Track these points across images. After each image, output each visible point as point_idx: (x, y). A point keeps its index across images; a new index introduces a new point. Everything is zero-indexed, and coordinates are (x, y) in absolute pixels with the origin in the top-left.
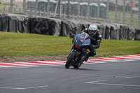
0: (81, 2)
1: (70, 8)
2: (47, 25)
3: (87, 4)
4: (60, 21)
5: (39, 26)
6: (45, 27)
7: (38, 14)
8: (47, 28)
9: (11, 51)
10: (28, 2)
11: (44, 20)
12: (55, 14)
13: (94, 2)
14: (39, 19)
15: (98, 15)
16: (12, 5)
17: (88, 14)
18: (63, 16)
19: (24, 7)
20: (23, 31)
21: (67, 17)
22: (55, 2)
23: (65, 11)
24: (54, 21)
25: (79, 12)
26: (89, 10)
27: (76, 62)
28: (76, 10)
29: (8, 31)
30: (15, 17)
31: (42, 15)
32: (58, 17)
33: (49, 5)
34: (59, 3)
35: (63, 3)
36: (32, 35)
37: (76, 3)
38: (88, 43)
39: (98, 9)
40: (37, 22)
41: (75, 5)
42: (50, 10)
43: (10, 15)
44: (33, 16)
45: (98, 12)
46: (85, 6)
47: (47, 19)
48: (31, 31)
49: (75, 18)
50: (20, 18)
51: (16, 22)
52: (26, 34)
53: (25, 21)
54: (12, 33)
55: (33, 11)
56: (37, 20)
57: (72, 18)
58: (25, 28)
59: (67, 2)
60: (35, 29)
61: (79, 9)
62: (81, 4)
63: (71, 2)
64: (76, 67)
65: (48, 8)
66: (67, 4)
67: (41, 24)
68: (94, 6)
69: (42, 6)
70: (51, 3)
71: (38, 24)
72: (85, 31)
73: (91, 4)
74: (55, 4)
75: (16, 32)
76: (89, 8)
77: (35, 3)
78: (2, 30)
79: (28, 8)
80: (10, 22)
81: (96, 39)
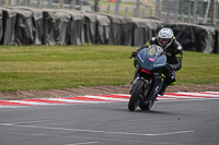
2: (193, 36)
4: (213, 29)
5: (181, 37)
6: (190, 38)
7: (179, 19)
8: (193, 41)
11: (188, 28)
12: (205, 20)
14: (180, 26)
16: (138, 4)
19: (157, 8)
24: (204, 31)
29: (133, 45)
30: (144, 24)
31: (186, 20)
32: (210, 23)
33: (196, 5)
38: (162, 62)
40: (177, 32)
42: (198, 12)
43: (136, 20)
47: (193, 27)
50: (151, 24)
51: (145, 31)
55: (172, 14)
56: (178, 28)
65: (195, 10)
67: (184, 34)
69: (185, 6)
70: (199, 2)
74: (206, 3)
78: (123, 43)
79: (164, 9)
80: (136, 31)
81: (174, 54)
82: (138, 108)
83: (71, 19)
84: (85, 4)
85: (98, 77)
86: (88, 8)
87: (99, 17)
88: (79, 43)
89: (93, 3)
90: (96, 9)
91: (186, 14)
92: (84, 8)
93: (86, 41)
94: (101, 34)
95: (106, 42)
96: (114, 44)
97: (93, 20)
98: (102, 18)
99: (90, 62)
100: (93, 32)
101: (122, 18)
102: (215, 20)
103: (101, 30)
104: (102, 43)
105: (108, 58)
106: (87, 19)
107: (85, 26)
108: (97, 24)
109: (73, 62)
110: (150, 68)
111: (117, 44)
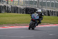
0: (47, 1)
1: (43, 3)
3: (50, 2)
5: (30, 11)
6: (33, 11)
7: (30, 6)
9: (18, 21)
10: (26, 1)
11: (32, 8)
12: (36, 6)
13: (53, 1)
14: (30, 8)
15: (54, 6)
16: (19, 2)
17: (50, 6)
18: (40, 7)
19: (24, 3)
20: (23, 13)
21: (42, 7)
22: (36, 1)
23: (41, 5)
24: (36, 9)
25: (46, 5)
26: (51, 4)
27: (33, 27)
28: (45, 4)
29: (17, 13)
30: (20, 7)
31: (31, 6)
33: (34, 2)
34: (38, 1)
35: (40, 1)
36: (27, 14)
37: (45, 1)
38: (38, 18)
39: (55, 4)
40: (29, 9)
41: (45, 2)
42: (34, 4)
43: (18, 6)
44: (28, 7)
45: (55, 5)
46: (49, 2)
47: (33, 8)
48: (27, 13)
49: (45, 8)
50: (22, 7)
51: (21, 9)
52: (25, 14)
53: (24, 9)
54: (19, 14)
55: (28, 5)
56: (29, 8)
57: (43, 7)
58: (24, 12)
59: (42, 1)
60: (29, 12)
61: (46, 4)
62: (47, 2)
63: (43, 1)
64: (33, 29)
65: (34, 3)
66: (42, 2)
67: (31, 10)
68: (53, 3)
69: (31, 3)
70: (35, 1)
71: (30, 10)
72: (36, 13)
73: (51, 2)
74: (37, 2)
75: (21, 13)
76: (51, 3)
77: (28, 1)
78: (15, 12)
79: (25, 3)
80: (18, 9)
81: (41, 16)
82: (31, 29)
83: (1, 6)
84: (5, 2)
85: (8, 22)
86: (6, 3)
87: (8, 6)
88: (3, 12)
89: (7, 2)
90: (7, 3)
91: (32, 5)
92: (4, 3)
93: (5, 12)
94: (9, 10)
95: (10, 12)
96: (12, 13)
97: (7, 6)
98: (9, 6)
99: (6, 17)
100: (7, 10)
101: (14, 6)
102: (39, 6)
103: (9, 9)
104: (9, 13)
105: (11, 17)
106: (5, 6)
107: (5, 8)
108: (8, 7)
109: (2, 18)
110: (35, 19)
111: (13, 13)
